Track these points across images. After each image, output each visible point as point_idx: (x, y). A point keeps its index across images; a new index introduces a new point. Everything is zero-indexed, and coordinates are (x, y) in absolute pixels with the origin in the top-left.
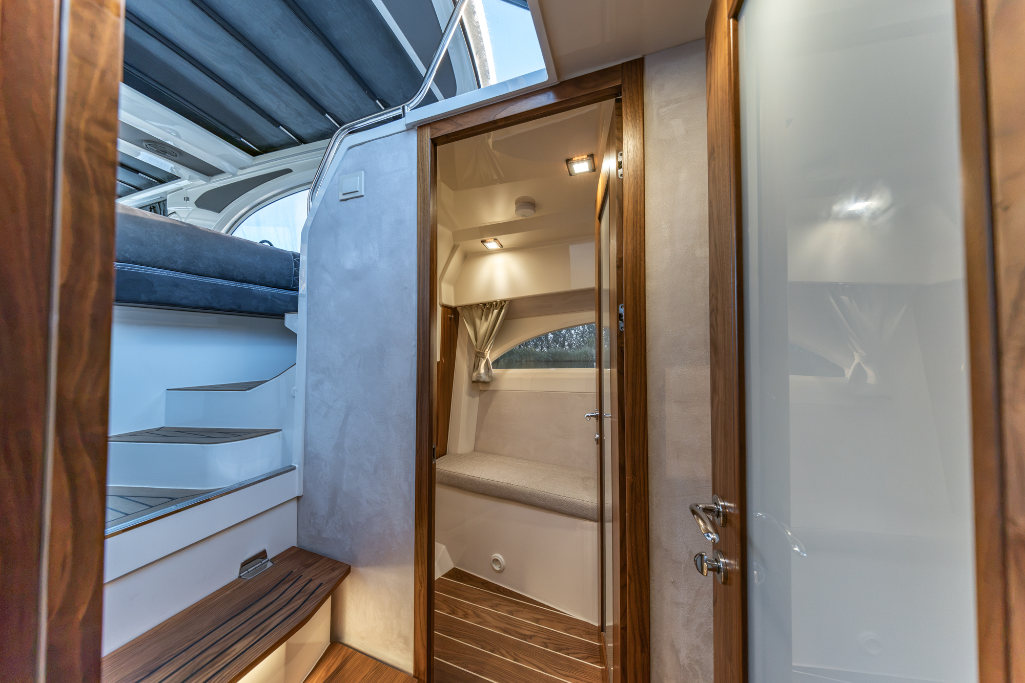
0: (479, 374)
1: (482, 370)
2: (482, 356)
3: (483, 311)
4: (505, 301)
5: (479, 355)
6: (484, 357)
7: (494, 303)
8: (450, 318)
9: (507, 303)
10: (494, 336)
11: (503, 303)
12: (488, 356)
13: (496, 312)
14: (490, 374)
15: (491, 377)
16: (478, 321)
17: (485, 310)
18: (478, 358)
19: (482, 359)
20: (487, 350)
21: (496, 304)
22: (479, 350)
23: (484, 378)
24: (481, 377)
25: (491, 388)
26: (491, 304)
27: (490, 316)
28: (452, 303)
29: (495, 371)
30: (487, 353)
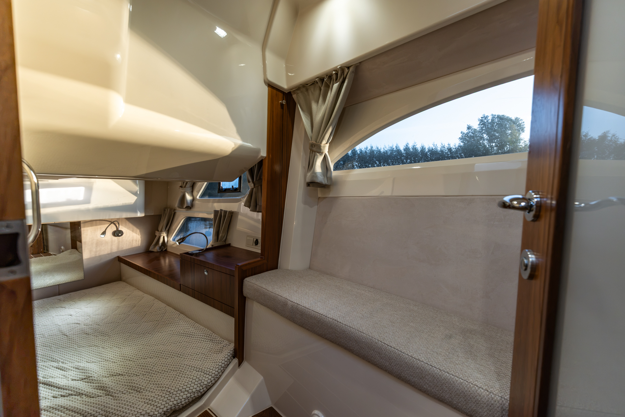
0: (314, 173)
1: (318, 167)
2: (319, 151)
3: (320, 90)
4: (348, 68)
5: (314, 149)
6: (321, 153)
7: (334, 72)
8: (282, 105)
9: (351, 69)
10: (333, 121)
11: (346, 70)
12: (326, 150)
13: (336, 86)
14: (328, 175)
15: (330, 178)
16: (314, 106)
17: (322, 88)
18: (314, 153)
19: (318, 154)
20: (324, 142)
21: (337, 74)
22: (314, 142)
23: (321, 179)
24: (316, 177)
25: (331, 195)
26: (330, 77)
27: (329, 92)
28: (284, 85)
29: (335, 174)
30: (324, 147)
